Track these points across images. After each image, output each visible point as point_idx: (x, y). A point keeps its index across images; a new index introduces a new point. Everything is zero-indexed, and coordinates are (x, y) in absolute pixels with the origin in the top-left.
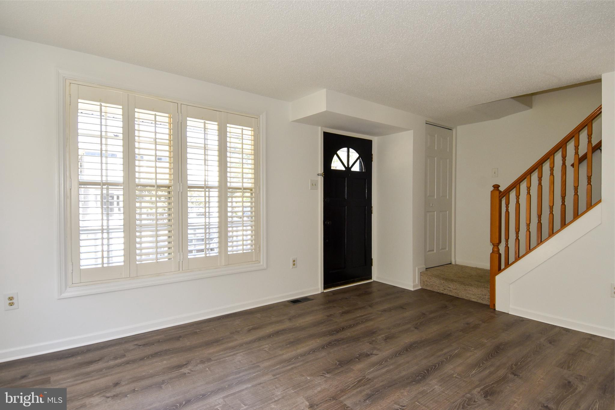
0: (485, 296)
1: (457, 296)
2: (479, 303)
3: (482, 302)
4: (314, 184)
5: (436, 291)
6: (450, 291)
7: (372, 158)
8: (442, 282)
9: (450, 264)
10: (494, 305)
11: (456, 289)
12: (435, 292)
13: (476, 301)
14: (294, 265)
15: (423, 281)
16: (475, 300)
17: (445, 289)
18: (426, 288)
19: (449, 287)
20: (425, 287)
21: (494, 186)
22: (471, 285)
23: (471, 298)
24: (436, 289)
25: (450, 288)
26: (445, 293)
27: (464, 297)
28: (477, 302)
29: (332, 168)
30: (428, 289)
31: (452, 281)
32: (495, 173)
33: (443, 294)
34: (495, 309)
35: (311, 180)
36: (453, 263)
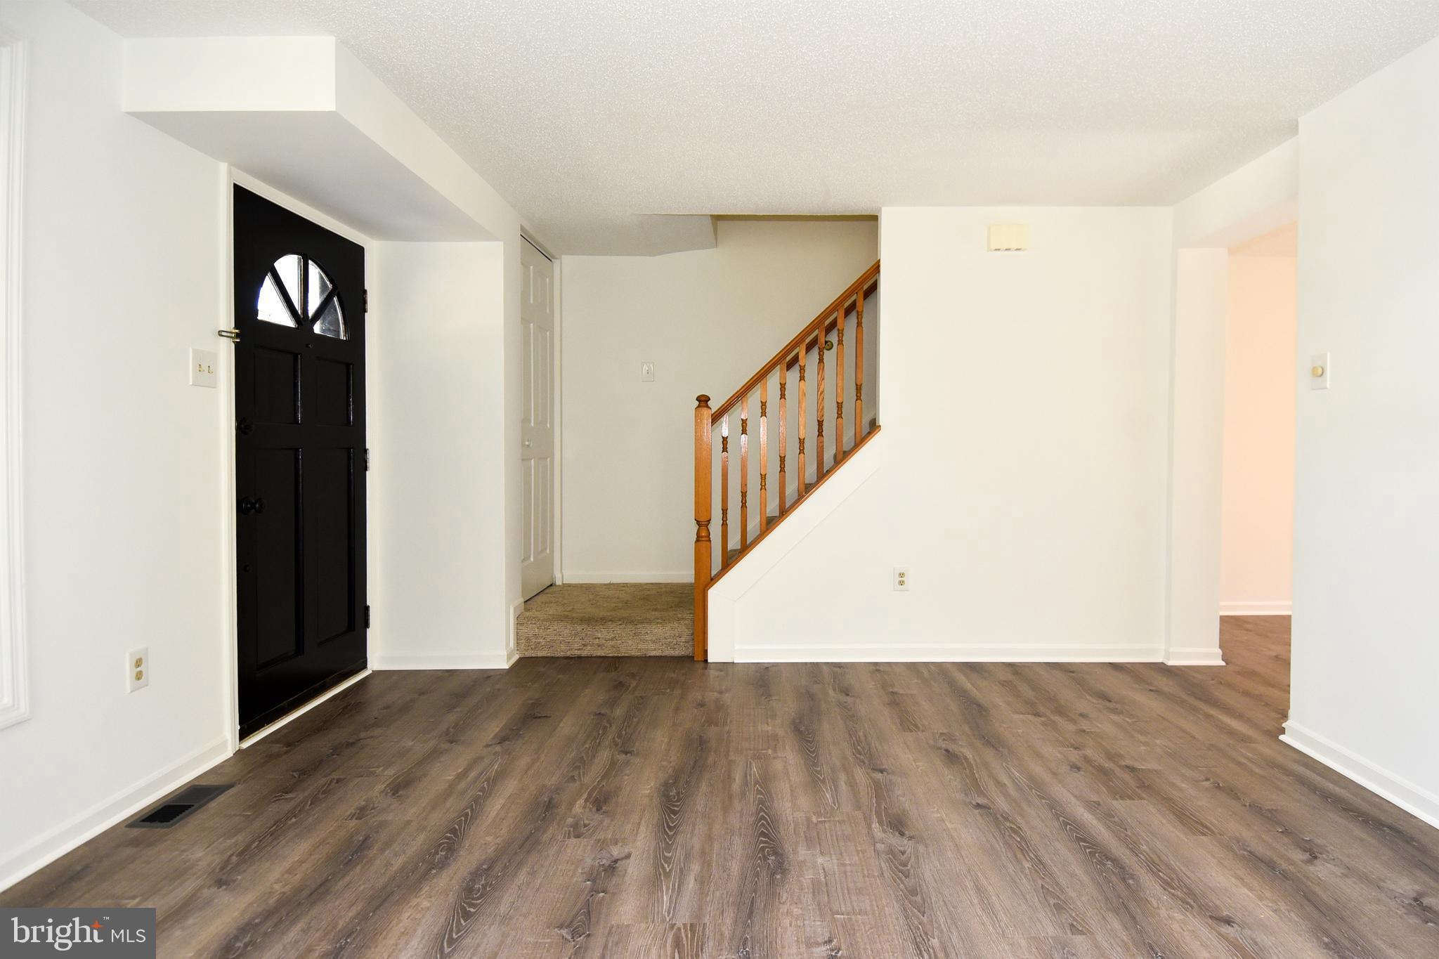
0: (678, 639)
1: (616, 655)
2: (666, 657)
3: (672, 652)
4: (205, 367)
5: (562, 654)
6: (599, 646)
7: (364, 302)
8: (579, 628)
9: (551, 585)
10: (706, 652)
11: (615, 637)
12: (558, 658)
13: (661, 654)
14: (139, 676)
15: (528, 639)
16: (658, 653)
17: (585, 645)
18: (534, 655)
19: (596, 638)
20: (528, 654)
21: (698, 399)
22: (650, 622)
23: (648, 650)
24: (561, 651)
25: (599, 638)
26: (585, 653)
27: (634, 653)
28: (661, 656)
29: (260, 317)
30: (540, 654)
31: (603, 620)
32: (648, 373)
33: (580, 657)
34: (707, 660)
35: (195, 352)
36: (559, 582)
